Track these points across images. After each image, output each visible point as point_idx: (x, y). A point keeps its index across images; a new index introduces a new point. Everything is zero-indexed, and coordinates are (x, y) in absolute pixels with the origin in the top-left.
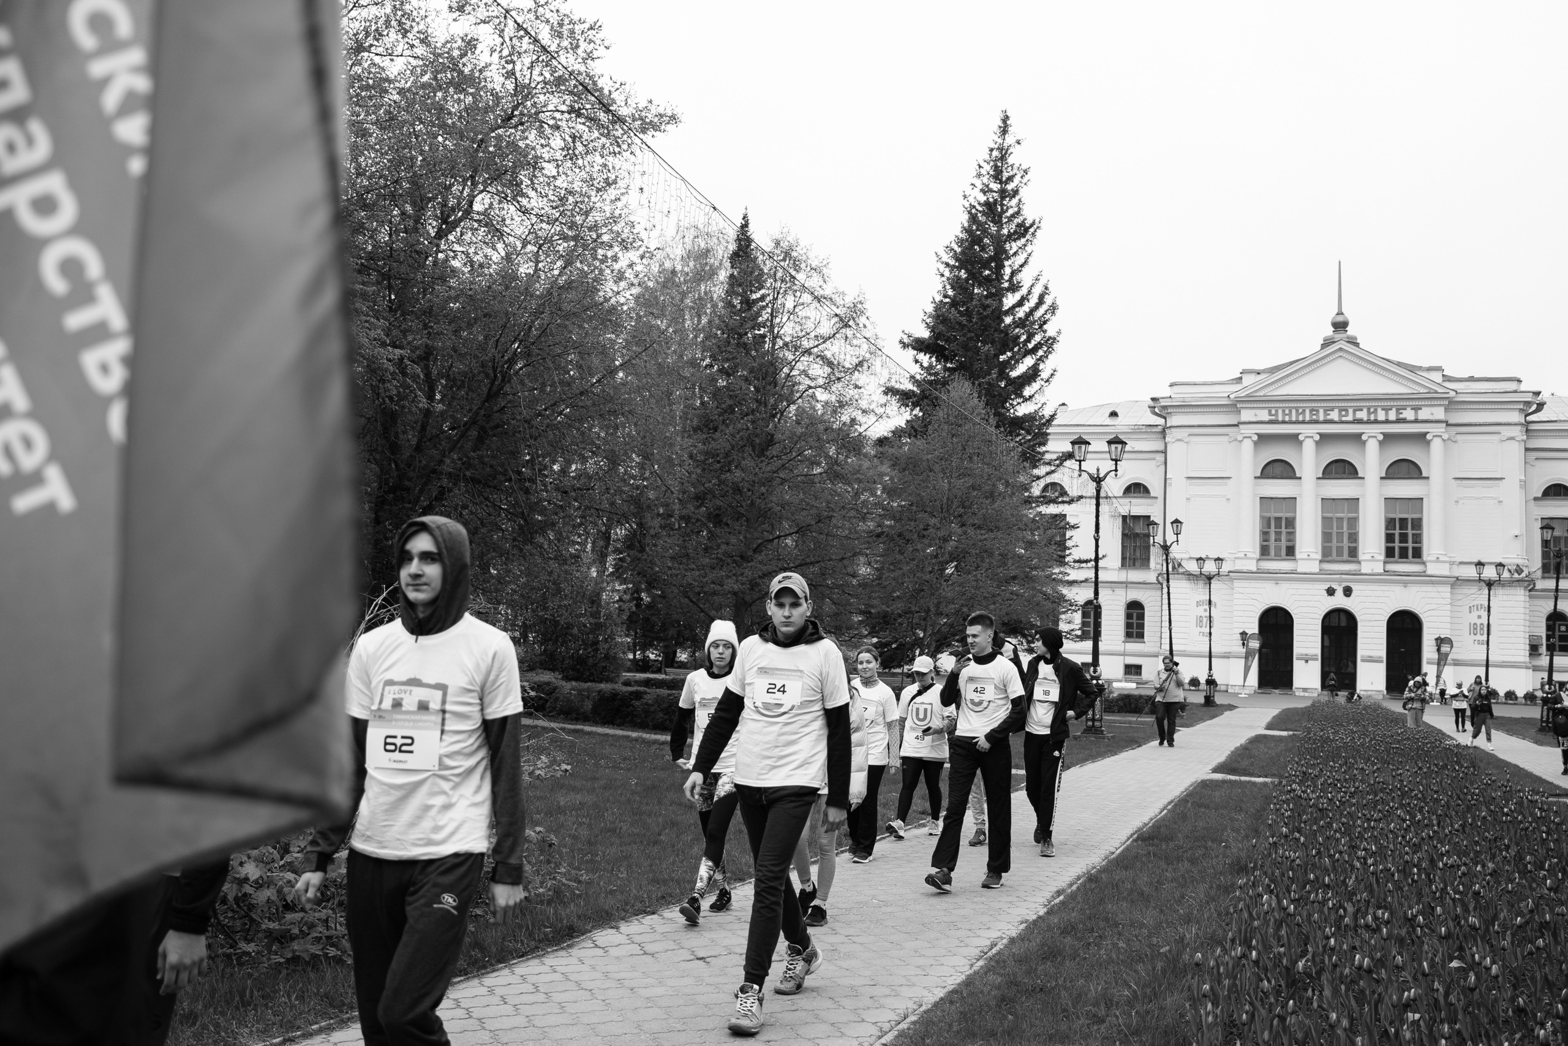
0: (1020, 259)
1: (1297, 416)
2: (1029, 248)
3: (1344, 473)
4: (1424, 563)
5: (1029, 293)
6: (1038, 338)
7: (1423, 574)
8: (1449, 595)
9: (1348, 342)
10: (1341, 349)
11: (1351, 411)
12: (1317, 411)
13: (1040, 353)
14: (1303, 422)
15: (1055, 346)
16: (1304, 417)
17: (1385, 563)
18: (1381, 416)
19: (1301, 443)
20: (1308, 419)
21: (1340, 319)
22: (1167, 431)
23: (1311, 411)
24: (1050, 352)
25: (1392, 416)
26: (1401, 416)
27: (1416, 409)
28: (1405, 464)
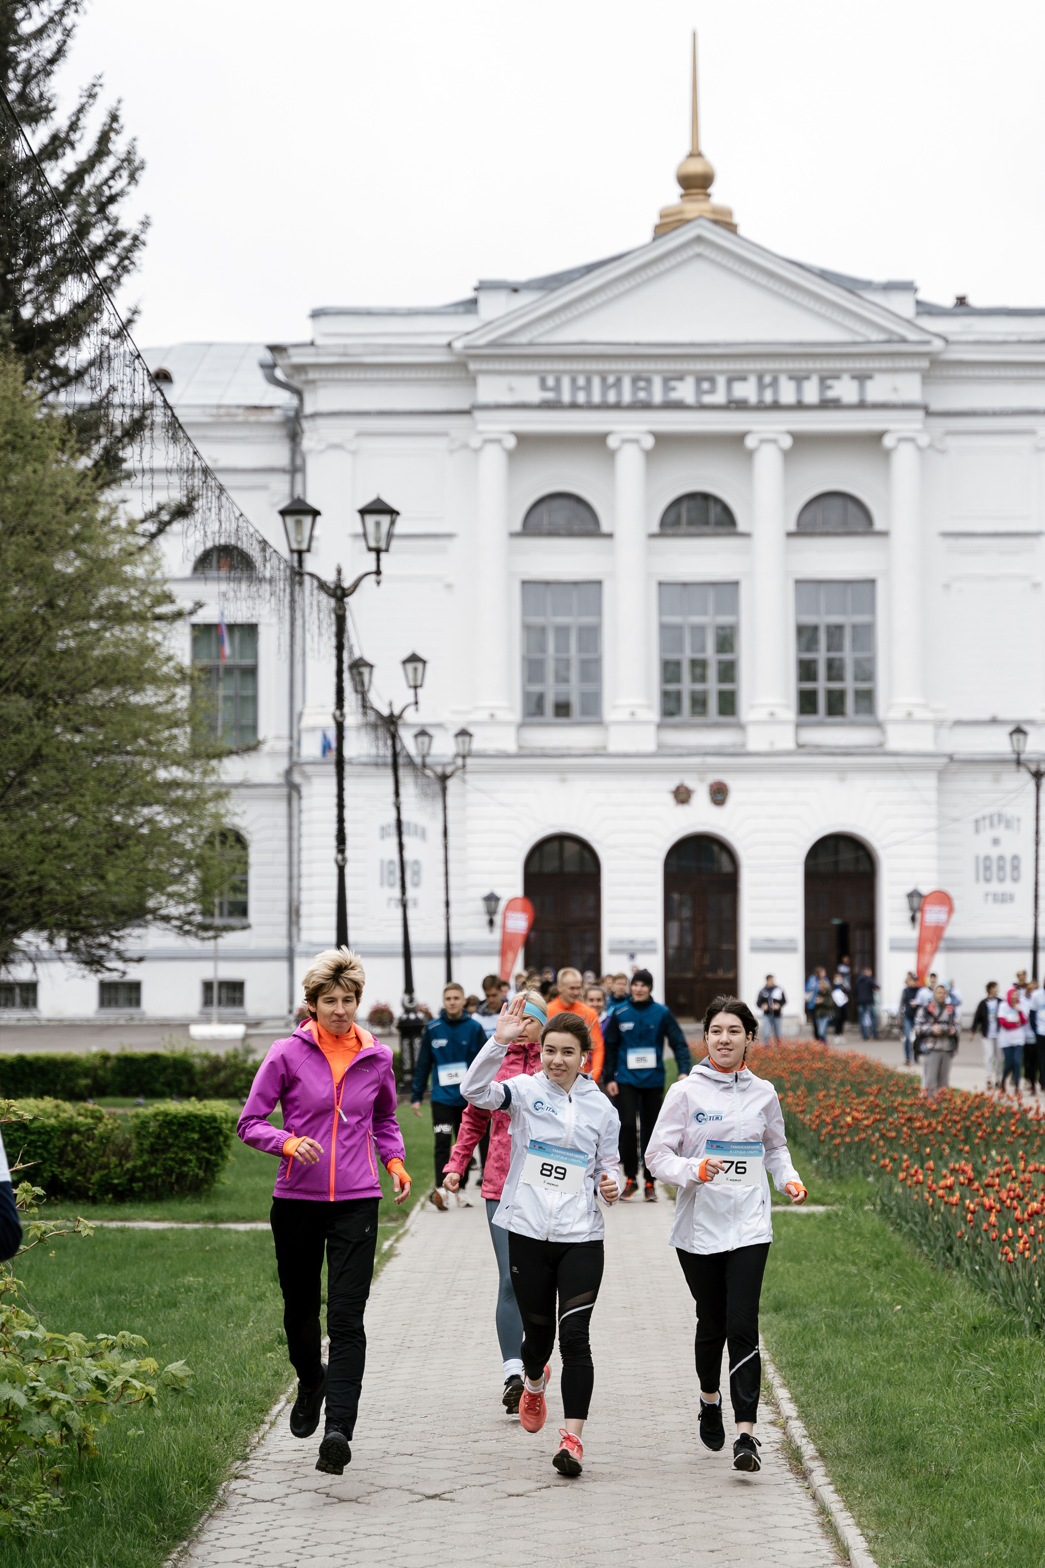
0: (48, 47)
1: (604, 393)
2: (67, 21)
3: (706, 523)
4: (879, 725)
5: (73, 127)
6: (97, 236)
7: (878, 750)
8: (932, 796)
9: (716, 222)
10: (699, 239)
11: (721, 381)
12: (649, 381)
13: (102, 270)
14: (617, 406)
15: (136, 255)
16: (619, 393)
17: (799, 726)
18: (787, 393)
19: (611, 455)
20: (627, 398)
21: (695, 167)
22: (306, 425)
23: (635, 380)
24: (126, 269)
25: (811, 394)
26: (831, 394)
27: (862, 378)
28: (837, 502)
